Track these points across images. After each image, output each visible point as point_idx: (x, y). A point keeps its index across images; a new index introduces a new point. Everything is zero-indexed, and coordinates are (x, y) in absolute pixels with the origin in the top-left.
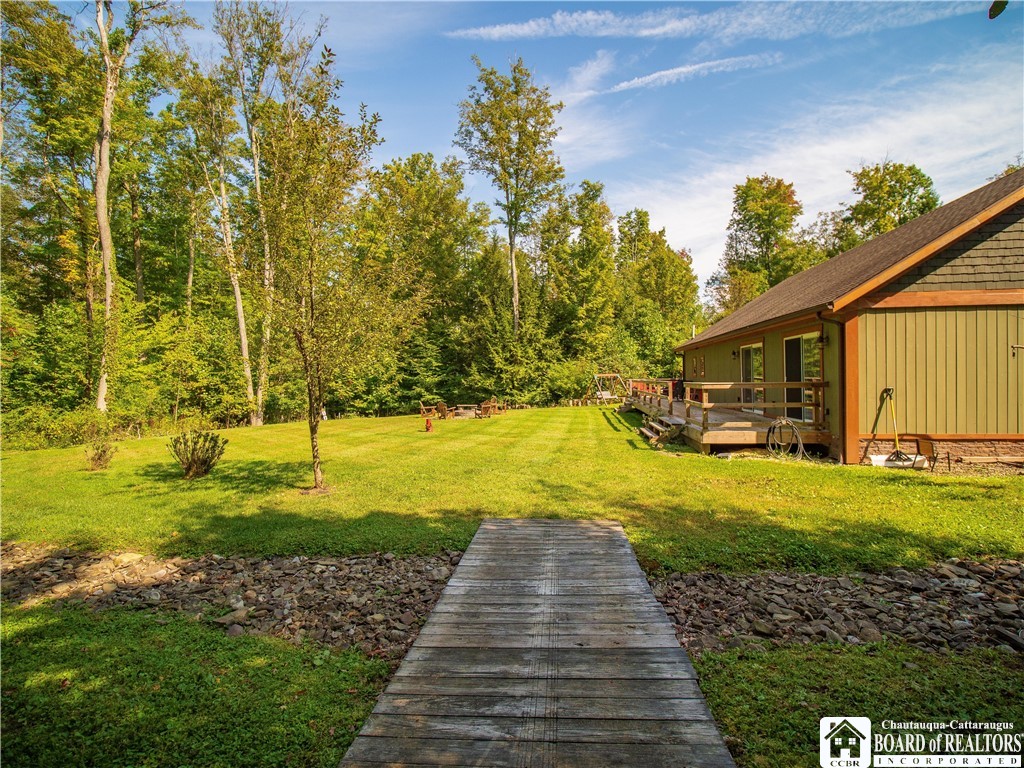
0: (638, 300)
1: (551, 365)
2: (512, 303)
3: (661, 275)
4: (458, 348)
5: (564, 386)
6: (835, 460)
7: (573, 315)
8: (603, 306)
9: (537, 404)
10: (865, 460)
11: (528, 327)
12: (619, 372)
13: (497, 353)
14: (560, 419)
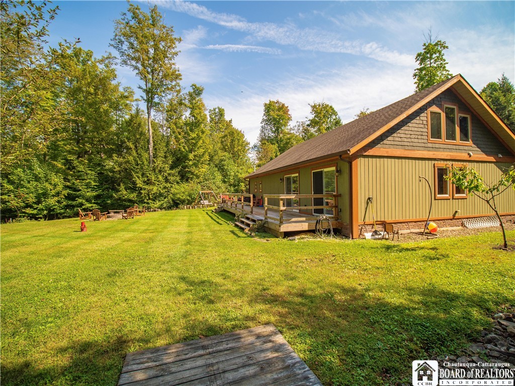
0: (221, 153)
1: (173, 185)
2: (148, 148)
3: (233, 141)
4: (110, 174)
5: (181, 198)
6: (347, 237)
7: (186, 158)
8: (203, 154)
9: (164, 208)
10: (361, 236)
11: (159, 162)
12: (213, 190)
13: (138, 177)
14: (181, 218)
